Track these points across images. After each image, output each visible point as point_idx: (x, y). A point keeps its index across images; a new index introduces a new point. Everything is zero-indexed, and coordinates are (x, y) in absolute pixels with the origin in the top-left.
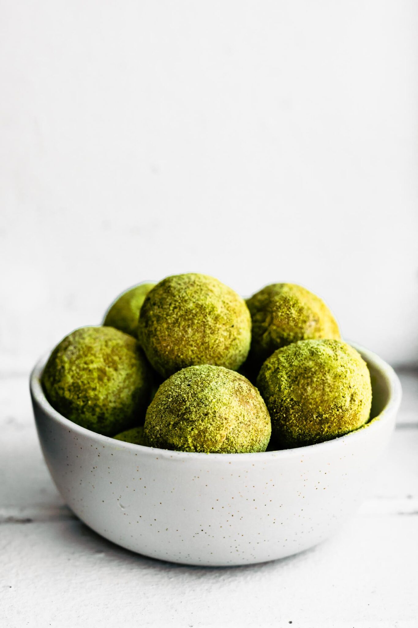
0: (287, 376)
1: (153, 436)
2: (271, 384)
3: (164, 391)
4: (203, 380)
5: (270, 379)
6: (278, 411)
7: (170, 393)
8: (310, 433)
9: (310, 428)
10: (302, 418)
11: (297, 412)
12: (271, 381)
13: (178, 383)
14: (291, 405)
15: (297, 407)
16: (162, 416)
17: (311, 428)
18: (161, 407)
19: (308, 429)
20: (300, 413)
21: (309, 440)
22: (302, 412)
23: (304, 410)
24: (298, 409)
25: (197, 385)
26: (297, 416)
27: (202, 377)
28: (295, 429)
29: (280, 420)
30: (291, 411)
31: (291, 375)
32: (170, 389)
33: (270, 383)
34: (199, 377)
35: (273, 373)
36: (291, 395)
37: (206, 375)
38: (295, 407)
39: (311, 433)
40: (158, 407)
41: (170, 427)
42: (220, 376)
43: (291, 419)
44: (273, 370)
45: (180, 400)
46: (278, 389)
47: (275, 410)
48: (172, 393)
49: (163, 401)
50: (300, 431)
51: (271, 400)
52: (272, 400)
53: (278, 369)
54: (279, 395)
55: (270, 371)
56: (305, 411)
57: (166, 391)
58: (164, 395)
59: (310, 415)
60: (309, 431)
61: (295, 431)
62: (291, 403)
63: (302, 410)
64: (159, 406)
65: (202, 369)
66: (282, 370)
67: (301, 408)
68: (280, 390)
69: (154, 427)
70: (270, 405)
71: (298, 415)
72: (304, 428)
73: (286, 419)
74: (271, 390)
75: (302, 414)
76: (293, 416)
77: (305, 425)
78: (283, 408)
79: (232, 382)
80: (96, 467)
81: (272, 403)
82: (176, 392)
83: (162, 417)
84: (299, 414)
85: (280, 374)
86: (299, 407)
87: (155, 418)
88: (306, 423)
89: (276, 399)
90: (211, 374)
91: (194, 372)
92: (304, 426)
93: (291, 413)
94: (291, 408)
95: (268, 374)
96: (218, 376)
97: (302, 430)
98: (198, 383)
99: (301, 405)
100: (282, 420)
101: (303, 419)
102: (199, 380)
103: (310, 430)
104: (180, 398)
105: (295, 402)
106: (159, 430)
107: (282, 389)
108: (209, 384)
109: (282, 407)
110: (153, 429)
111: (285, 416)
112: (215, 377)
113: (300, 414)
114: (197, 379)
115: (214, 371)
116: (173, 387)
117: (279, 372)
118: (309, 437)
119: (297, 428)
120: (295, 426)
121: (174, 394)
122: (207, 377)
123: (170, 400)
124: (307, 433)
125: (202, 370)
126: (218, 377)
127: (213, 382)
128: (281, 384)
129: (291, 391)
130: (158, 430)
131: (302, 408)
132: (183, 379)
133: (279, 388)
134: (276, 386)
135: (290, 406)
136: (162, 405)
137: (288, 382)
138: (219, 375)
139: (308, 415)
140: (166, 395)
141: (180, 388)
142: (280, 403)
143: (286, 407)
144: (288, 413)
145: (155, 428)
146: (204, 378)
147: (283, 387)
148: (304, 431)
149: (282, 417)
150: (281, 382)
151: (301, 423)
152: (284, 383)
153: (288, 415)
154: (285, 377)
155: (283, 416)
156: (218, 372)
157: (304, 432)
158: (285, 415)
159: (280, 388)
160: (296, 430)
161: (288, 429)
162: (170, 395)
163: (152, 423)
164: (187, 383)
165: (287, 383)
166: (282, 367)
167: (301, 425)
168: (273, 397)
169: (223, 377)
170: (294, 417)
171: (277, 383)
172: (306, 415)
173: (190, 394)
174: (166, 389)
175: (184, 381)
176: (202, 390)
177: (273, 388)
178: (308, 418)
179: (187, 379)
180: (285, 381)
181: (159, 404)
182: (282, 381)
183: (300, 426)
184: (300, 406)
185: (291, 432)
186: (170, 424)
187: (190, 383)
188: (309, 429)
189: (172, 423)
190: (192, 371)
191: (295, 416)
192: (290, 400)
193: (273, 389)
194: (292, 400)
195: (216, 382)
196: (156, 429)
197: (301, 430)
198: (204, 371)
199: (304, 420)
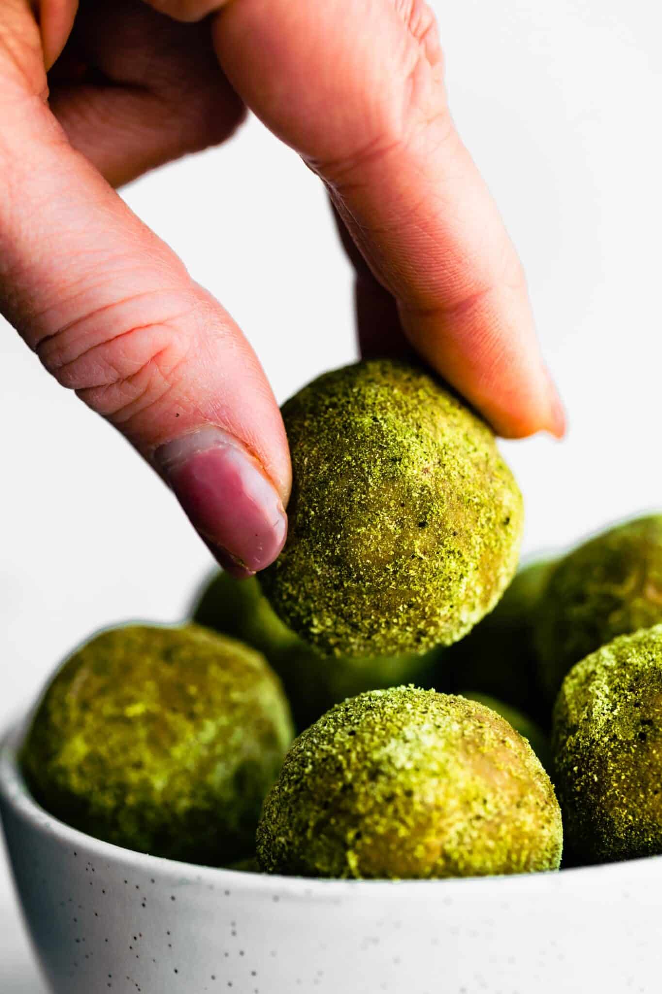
0: (610, 687)
1: (273, 861)
2: (574, 709)
3: (296, 752)
4: (387, 720)
5: (572, 698)
6: (583, 770)
7: (309, 754)
8: (655, 824)
9: (653, 811)
10: (636, 784)
11: (624, 769)
12: (574, 701)
13: (329, 731)
14: (612, 750)
15: (625, 755)
16: (290, 809)
17: (658, 811)
18: (289, 788)
19: (648, 813)
20: (632, 769)
21: (654, 844)
22: (636, 766)
23: (640, 762)
24: (626, 762)
25: (373, 733)
26: (623, 777)
27: (385, 713)
28: (620, 813)
29: (586, 792)
30: (612, 766)
31: (619, 686)
32: (309, 745)
33: (572, 706)
34: (378, 715)
35: (581, 684)
36: (612, 727)
37: (395, 709)
38: (619, 757)
39: (657, 824)
40: (283, 790)
41: (309, 834)
42: (429, 711)
43: (611, 786)
44: (583, 679)
45: (331, 768)
46: (585, 716)
47: (575, 769)
48: (313, 753)
49: (292, 774)
50: (631, 818)
51: (570, 745)
52: (572, 745)
53: (593, 675)
54: (586, 730)
55: (576, 681)
56: (642, 764)
57: (301, 751)
58: (296, 760)
59: (654, 775)
60: (653, 819)
61: (621, 818)
62: (612, 747)
63: (636, 762)
64: (283, 787)
65: (389, 695)
66: (601, 675)
67: (632, 757)
68: (589, 720)
69: (274, 838)
70: (567, 758)
71: (626, 776)
72: (639, 810)
73: (599, 788)
74: (572, 721)
75: (636, 773)
76: (614, 777)
77: (642, 801)
78: (593, 760)
79: (458, 722)
80: (140, 935)
81: (571, 751)
82: (322, 750)
83: (290, 812)
84: (628, 773)
85: (594, 685)
86: (630, 755)
87: (277, 817)
88: (646, 797)
89: (580, 740)
90: (409, 706)
91: (369, 703)
92: (641, 805)
93: (611, 772)
94: (610, 758)
95: (570, 687)
96: (424, 710)
97: (637, 816)
98: (373, 728)
99: (633, 751)
100: (592, 792)
101: (639, 785)
102: (376, 721)
103: (655, 815)
104: (330, 767)
105: (621, 742)
106: (285, 844)
107: (595, 714)
108: (400, 729)
109: (593, 757)
110: (273, 842)
111: (596, 779)
112: (418, 713)
113: (632, 775)
114: (374, 719)
115: (416, 700)
116: (315, 741)
117: (594, 680)
118: (652, 835)
119: (623, 811)
120: (619, 806)
121: (317, 756)
122: (398, 712)
123: (307, 770)
124: (650, 824)
125: (389, 697)
126: (424, 713)
127: (411, 723)
128: (594, 703)
129: (615, 718)
130: (283, 845)
131: (635, 757)
132: (340, 721)
133: (588, 715)
134: (584, 710)
135: (610, 754)
136: (290, 784)
137: (610, 700)
138: (426, 708)
139: (650, 776)
140: (300, 759)
141: (331, 742)
142: (588, 748)
143: (599, 758)
144: (604, 771)
145: (277, 840)
146: (390, 716)
147: (596, 710)
148: (641, 817)
149: (591, 783)
150: (595, 700)
151: (633, 797)
152: (600, 702)
153: (604, 777)
154: (607, 689)
155: (593, 780)
156: (425, 702)
157: (641, 821)
158: (597, 776)
159: (590, 713)
160: (623, 816)
161: (603, 815)
162: (308, 757)
163: (269, 828)
164: (349, 728)
165: (607, 703)
166: (602, 669)
167: (632, 803)
168: (573, 737)
169: (436, 711)
170: (616, 782)
171: (586, 704)
172: (644, 774)
173: (353, 756)
174: (302, 747)
175: (343, 725)
176: (384, 744)
177: (576, 717)
178: (650, 784)
179: (350, 720)
180: (603, 698)
181: (285, 782)
182: (597, 698)
183: (630, 806)
184: (631, 752)
185: (612, 822)
186: (307, 826)
187: (355, 728)
188: (652, 814)
189: (312, 824)
190: (366, 701)
191: (619, 776)
192: (610, 740)
193: (575, 719)
194: (614, 738)
195: (418, 724)
196: (280, 842)
197: (634, 816)
198: (392, 701)
199: (639, 787)
